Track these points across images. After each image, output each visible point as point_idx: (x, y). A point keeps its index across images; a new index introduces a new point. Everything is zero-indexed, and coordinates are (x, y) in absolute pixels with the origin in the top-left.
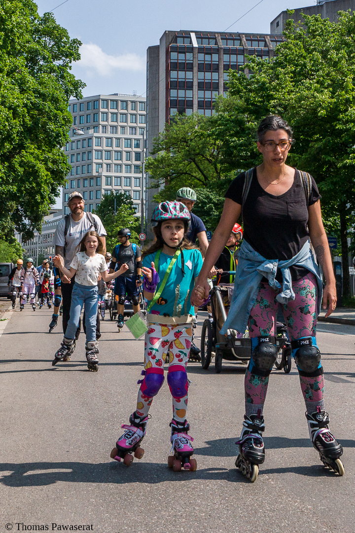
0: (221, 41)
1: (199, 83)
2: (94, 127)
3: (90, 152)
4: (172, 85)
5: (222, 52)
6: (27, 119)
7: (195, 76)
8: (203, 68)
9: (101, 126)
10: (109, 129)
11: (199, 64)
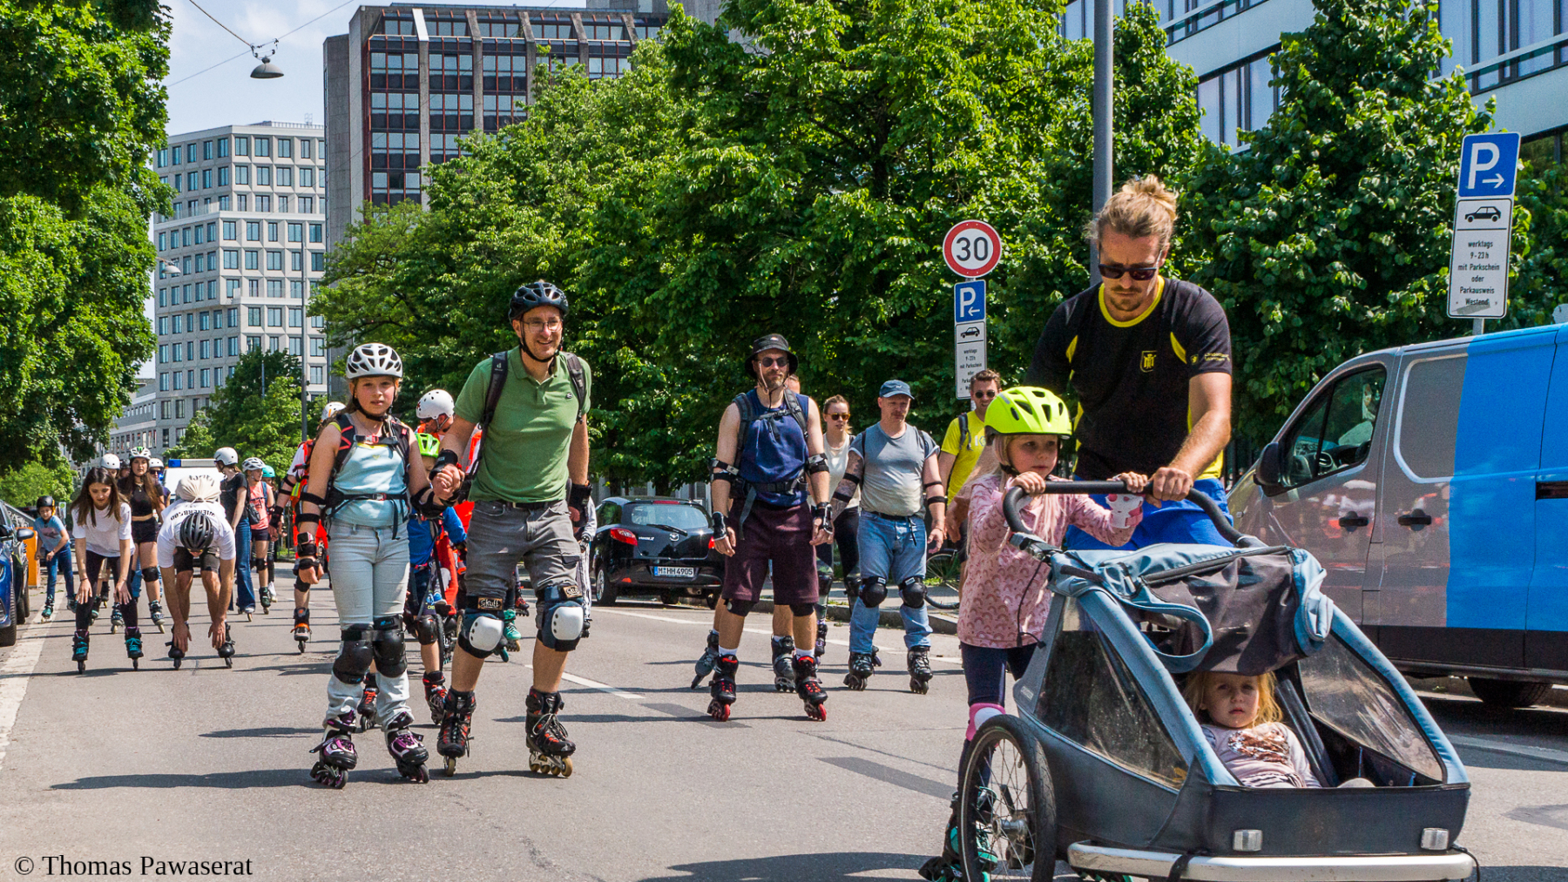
0: (477, 25)
1: (432, 117)
2: (220, 198)
4: (377, 123)
5: (480, 50)
7: (425, 104)
8: (441, 84)
9: (235, 197)
10: (253, 200)
11: (431, 77)
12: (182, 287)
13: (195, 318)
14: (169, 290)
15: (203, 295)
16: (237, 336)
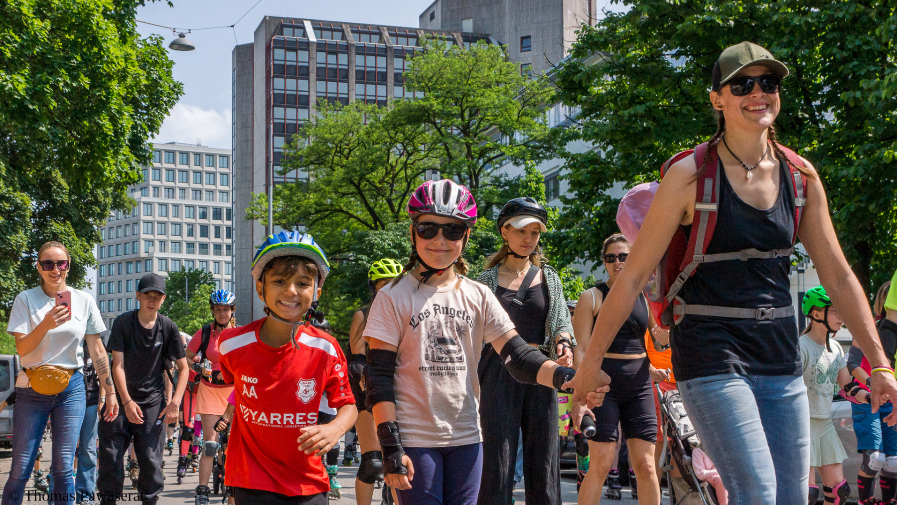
2: (141, 189)
3: (136, 223)
4: (276, 102)
7: (313, 88)
8: (324, 74)
9: (151, 189)
10: (163, 191)
11: (318, 68)
12: (115, 245)
13: (124, 265)
14: (107, 247)
15: (129, 250)
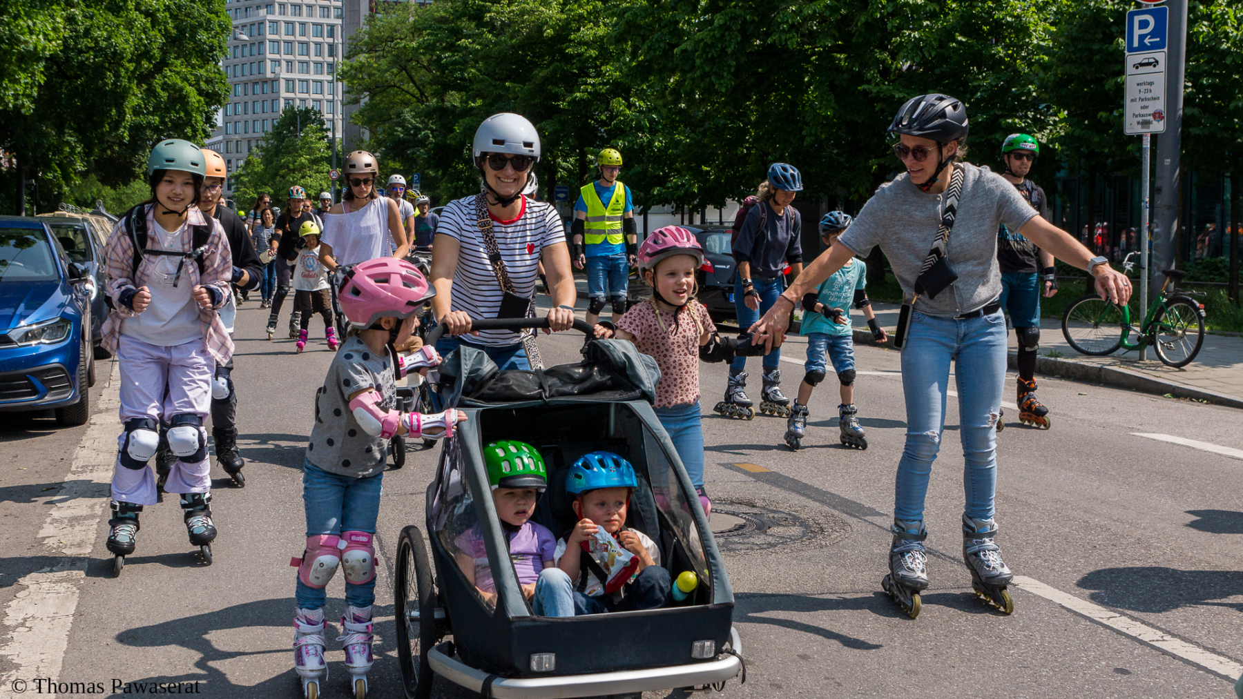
2: (267, 6)
3: (262, 43)
6: (170, 26)
9: (277, 6)
10: (289, 9)
13: (250, 87)
14: (232, 67)
15: (255, 70)
16: (278, 99)
